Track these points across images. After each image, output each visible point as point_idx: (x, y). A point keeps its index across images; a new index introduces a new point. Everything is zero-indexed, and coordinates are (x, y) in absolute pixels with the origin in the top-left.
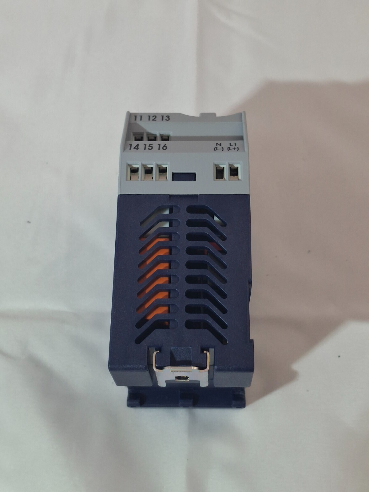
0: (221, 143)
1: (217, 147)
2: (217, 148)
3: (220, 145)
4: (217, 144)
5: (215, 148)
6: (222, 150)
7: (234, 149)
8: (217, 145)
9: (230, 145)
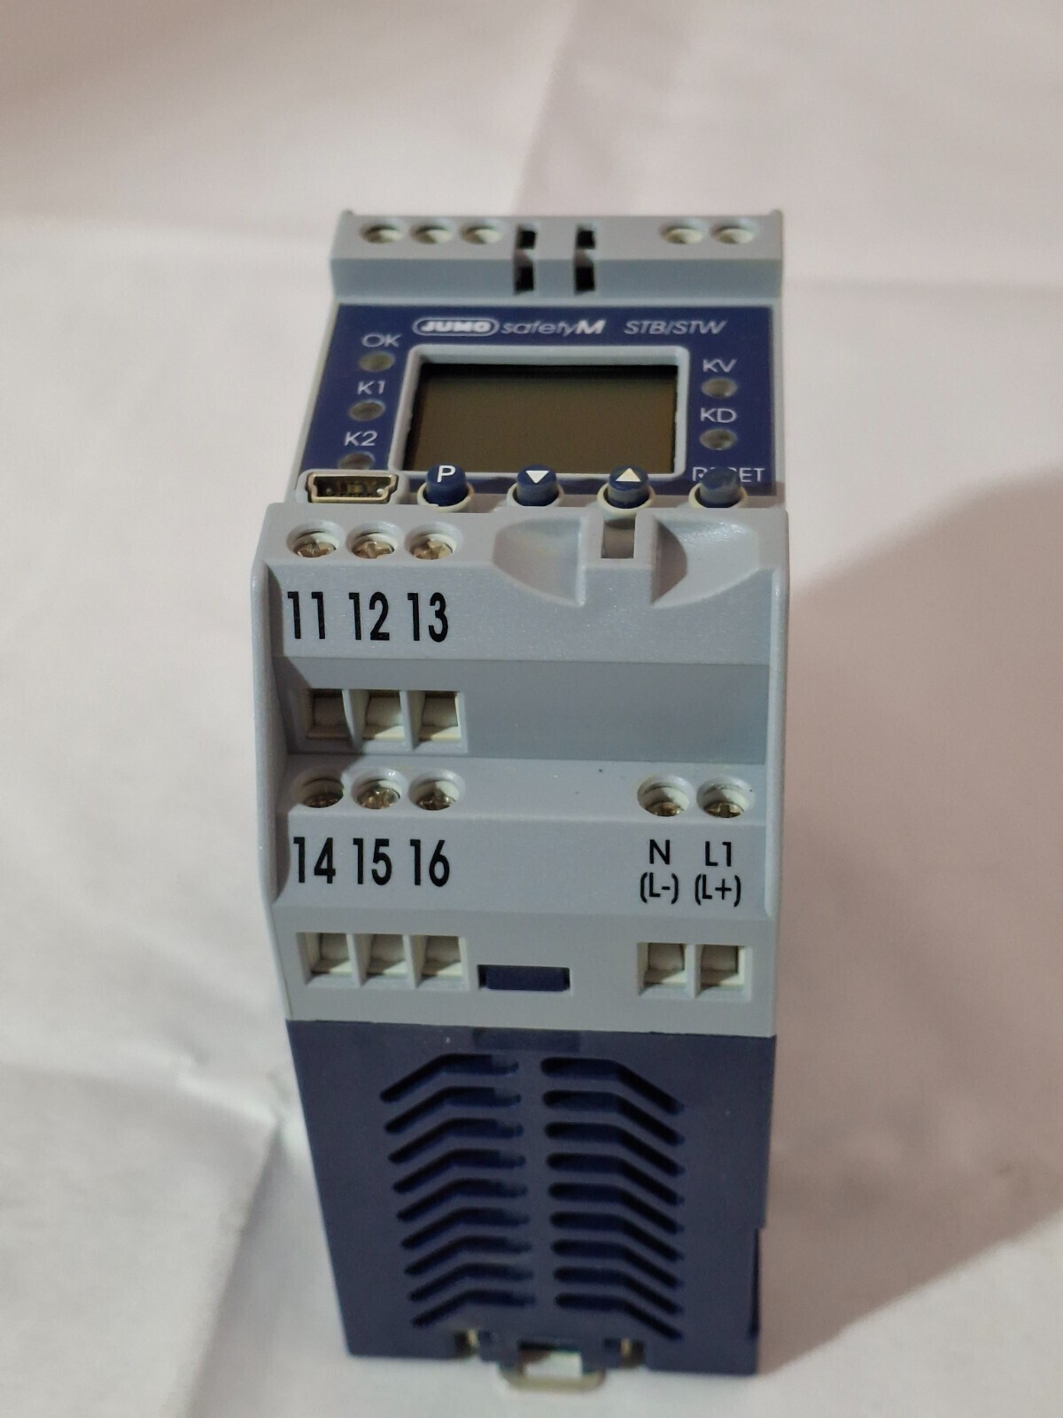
0: (668, 843)
1: (649, 868)
2: (651, 875)
3: (667, 859)
4: (653, 844)
5: (645, 875)
6: (674, 901)
7: (723, 889)
8: (652, 861)
9: (708, 863)
